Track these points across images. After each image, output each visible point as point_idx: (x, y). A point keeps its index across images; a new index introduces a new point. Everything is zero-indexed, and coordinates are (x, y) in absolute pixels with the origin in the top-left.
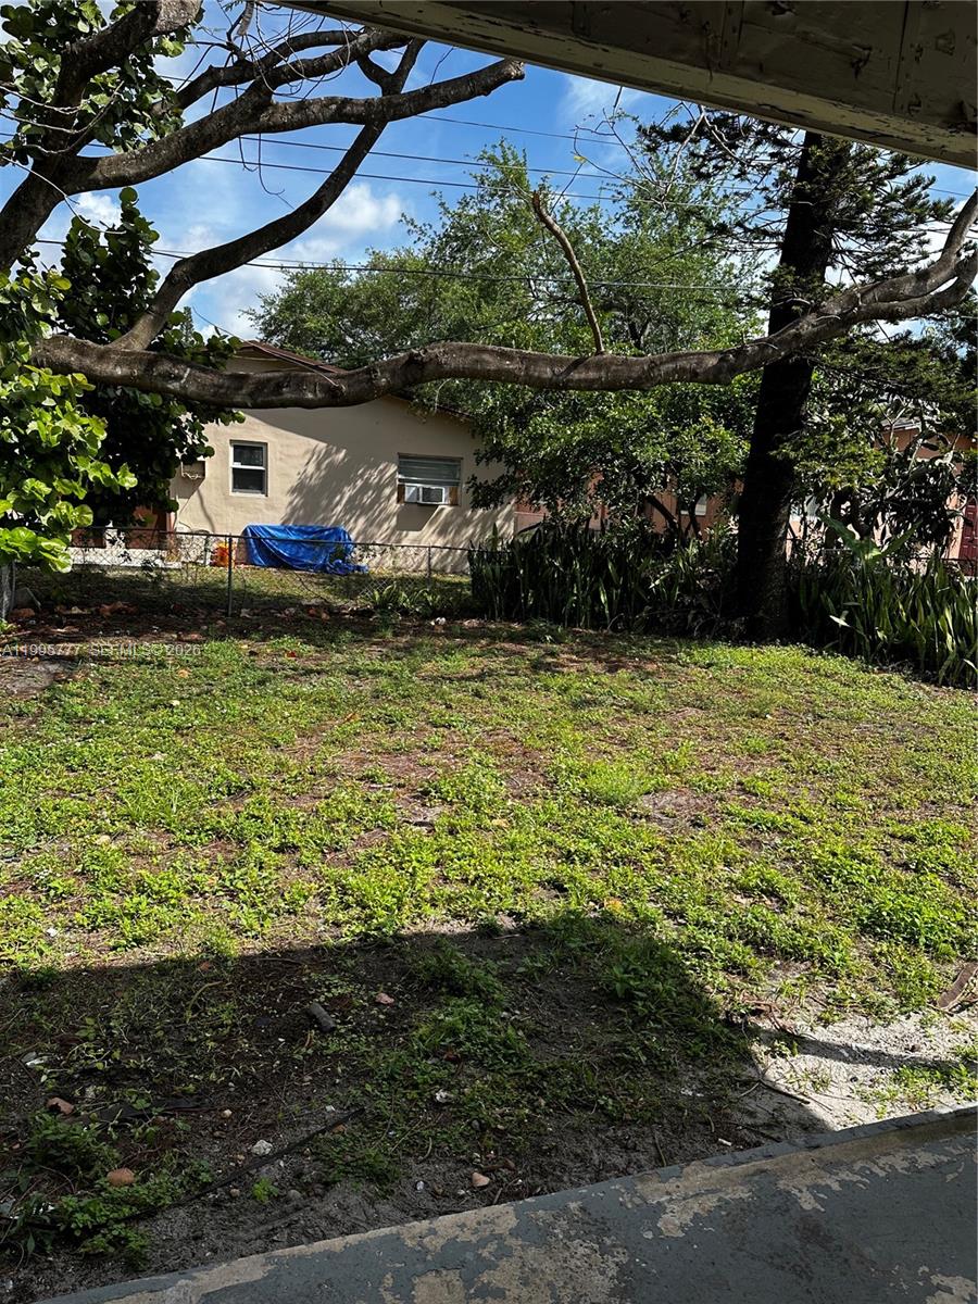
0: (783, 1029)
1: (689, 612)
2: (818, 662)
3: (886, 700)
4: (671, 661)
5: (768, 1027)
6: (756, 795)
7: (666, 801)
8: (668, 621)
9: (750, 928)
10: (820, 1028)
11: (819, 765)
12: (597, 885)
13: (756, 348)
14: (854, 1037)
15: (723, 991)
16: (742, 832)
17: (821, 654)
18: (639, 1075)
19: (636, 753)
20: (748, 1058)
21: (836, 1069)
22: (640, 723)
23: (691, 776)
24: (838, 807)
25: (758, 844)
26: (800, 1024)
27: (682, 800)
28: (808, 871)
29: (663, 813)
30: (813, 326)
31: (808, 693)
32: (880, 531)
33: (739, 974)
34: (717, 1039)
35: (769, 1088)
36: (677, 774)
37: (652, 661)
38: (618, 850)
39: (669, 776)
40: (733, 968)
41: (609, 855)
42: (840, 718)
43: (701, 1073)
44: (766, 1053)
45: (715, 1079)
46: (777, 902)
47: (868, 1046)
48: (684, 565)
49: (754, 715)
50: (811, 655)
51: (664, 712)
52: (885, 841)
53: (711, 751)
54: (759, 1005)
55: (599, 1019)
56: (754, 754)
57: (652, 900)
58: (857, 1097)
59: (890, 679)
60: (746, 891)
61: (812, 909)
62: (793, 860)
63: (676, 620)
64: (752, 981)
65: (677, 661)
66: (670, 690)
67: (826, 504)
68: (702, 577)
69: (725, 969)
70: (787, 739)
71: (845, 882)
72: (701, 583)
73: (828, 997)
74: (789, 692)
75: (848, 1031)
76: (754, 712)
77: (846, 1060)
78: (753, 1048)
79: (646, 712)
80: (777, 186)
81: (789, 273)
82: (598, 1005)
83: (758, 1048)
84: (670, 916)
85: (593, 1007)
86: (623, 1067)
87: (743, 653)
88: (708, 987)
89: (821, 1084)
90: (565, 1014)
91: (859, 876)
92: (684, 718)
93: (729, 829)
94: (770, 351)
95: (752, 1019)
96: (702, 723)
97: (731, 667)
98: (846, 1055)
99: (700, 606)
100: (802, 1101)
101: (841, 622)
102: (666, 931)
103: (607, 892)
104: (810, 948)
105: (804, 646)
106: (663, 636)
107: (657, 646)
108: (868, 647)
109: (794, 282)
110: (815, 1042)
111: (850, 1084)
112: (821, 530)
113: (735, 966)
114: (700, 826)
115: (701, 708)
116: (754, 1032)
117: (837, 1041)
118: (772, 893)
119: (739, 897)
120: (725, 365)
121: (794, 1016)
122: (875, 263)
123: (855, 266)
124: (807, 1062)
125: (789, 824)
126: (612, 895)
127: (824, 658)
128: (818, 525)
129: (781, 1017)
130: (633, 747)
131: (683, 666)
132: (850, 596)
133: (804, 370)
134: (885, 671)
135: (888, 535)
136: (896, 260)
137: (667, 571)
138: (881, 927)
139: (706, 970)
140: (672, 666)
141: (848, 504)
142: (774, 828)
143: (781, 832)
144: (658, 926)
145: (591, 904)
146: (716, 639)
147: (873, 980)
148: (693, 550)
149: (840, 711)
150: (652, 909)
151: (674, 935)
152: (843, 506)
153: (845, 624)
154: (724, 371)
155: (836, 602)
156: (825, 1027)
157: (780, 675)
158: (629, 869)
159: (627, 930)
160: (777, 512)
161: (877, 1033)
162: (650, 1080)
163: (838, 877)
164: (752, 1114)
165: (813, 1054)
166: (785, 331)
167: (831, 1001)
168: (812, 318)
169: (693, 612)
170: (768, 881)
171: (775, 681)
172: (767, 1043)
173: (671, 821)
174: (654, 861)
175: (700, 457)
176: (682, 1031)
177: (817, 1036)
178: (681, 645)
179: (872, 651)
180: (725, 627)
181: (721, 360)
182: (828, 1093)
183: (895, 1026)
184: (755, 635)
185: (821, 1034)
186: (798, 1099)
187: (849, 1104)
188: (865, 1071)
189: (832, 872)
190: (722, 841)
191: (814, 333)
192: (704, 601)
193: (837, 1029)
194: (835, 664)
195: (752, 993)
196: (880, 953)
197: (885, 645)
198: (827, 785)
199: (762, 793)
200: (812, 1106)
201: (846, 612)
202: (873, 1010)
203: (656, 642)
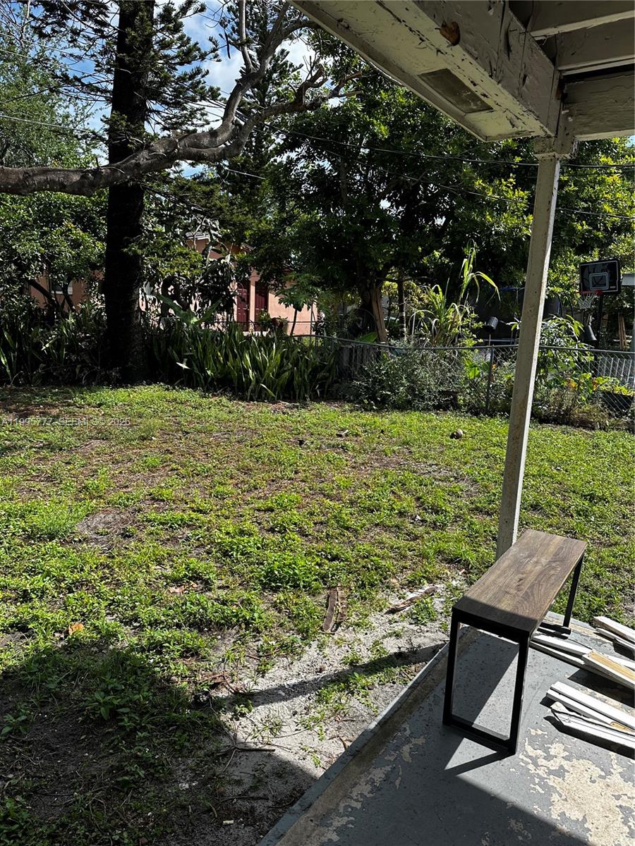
0: (236, 693)
1: (76, 367)
2: (173, 394)
3: (224, 415)
4: (69, 405)
5: (227, 695)
6: (163, 501)
7: (96, 521)
8: (61, 374)
9: (191, 614)
10: (260, 680)
11: (199, 469)
12: (58, 616)
13: (109, 171)
14: (283, 677)
15: (186, 677)
16: (162, 533)
17: (174, 388)
18: (141, 790)
19: (62, 486)
20: (220, 729)
21: (279, 709)
22: (57, 460)
23: (112, 496)
24: (219, 497)
25: (174, 540)
26: (248, 682)
27: (110, 518)
28: (216, 552)
29: (98, 533)
30: (147, 159)
31: (173, 416)
32: (194, 305)
33: (192, 655)
34: (194, 723)
35: (243, 750)
36: (100, 497)
37: (54, 406)
38: (70, 577)
39: (94, 501)
40: (187, 653)
41: (63, 585)
42: (199, 432)
43: (189, 762)
44: (231, 719)
45: (201, 761)
46: (201, 583)
47: (294, 681)
48: (67, 331)
49: (143, 439)
50: (168, 389)
51: (76, 447)
52: (255, 515)
53: (121, 473)
54: (215, 678)
55: (91, 747)
56: (153, 469)
57: (108, 614)
58: (302, 729)
59: (221, 401)
60: (177, 581)
61: (227, 582)
62: (202, 546)
63: (66, 372)
64: (203, 658)
65: (74, 405)
66: (75, 428)
67: (157, 287)
68: (82, 340)
69: (181, 656)
70: (171, 453)
71: (242, 554)
72: (83, 345)
73: (258, 651)
74: (161, 418)
75: (280, 674)
76: (143, 436)
77: (285, 699)
78: (222, 718)
79: (61, 450)
80: (102, 55)
81: (123, 119)
82: (87, 734)
83: (225, 717)
84: (126, 624)
85: (83, 737)
86: (126, 789)
87: (122, 394)
88: (174, 678)
89: (275, 728)
90: (57, 755)
91: (250, 547)
92: (92, 449)
93: (152, 533)
94: (119, 174)
95: (213, 693)
96: (107, 451)
97: (116, 404)
98: (283, 694)
99: (83, 361)
100: (269, 750)
101: (184, 366)
102: (127, 638)
103: (69, 620)
104: (236, 616)
105: (162, 384)
106: (58, 386)
107: (55, 394)
108: (203, 381)
109: (126, 126)
110: (261, 693)
111: (294, 719)
112: (156, 304)
113: (188, 650)
114: (129, 537)
115: (103, 439)
116: (218, 705)
117: (274, 684)
118: (196, 577)
119: (174, 588)
120: (86, 180)
121: (241, 676)
122: (176, 123)
123: (163, 123)
124: (260, 713)
125: (193, 518)
126: (72, 620)
127: (177, 391)
128: (154, 301)
129: (232, 682)
130: (58, 481)
131: (81, 408)
132: (187, 349)
133: (138, 192)
134: (215, 396)
135: (198, 308)
136: (190, 123)
137: (53, 336)
138: (275, 581)
139: (168, 663)
140: (71, 409)
141: (172, 287)
142: (184, 524)
143: (188, 526)
144: (119, 636)
145: (57, 635)
146: (101, 384)
147: (281, 625)
148: (71, 320)
149: (199, 427)
150: (109, 622)
151: (135, 640)
152: (169, 289)
153: (187, 367)
154: (86, 185)
155: (179, 353)
156: (263, 677)
157: (152, 406)
158: (82, 592)
159: (95, 649)
160: (132, 293)
161: (297, 667)
162: (152, 790)
163: (237, 551)
164: (239, 783)
165: (263, 704)
166: (128, 161)
167: (261, 654)
168: (145, 153)
169: (79, 366)
170: (192, 570)
171: (150, 411)
172: (229, 709)
173: (105, 538)
174: (102, 579)
175: (68, 252)
176: (164, 728)
177: (260, 688)
178: (74, 392)
179: (205, 384)
180: (105, 375)
181: (82, 177)
182: (283, 734)
183: (305, 657)
184: (127, 379)
185: (263, 685)
186: (266, 750)
187: (299, 737)
188: (300, 702)
189: (232, 549)
190: (149, 545)
191: (149, 164)
192: (86, 358)
193: (271, 675)
194: (184, 394)
195: (206, 669)
196: (280, 603)
197: (213, 379)
198: (208, 482)
199: (167, 498)
200: (278, 752)
201: (186, 360)
202: (288, 649)
203: (54, 391)
